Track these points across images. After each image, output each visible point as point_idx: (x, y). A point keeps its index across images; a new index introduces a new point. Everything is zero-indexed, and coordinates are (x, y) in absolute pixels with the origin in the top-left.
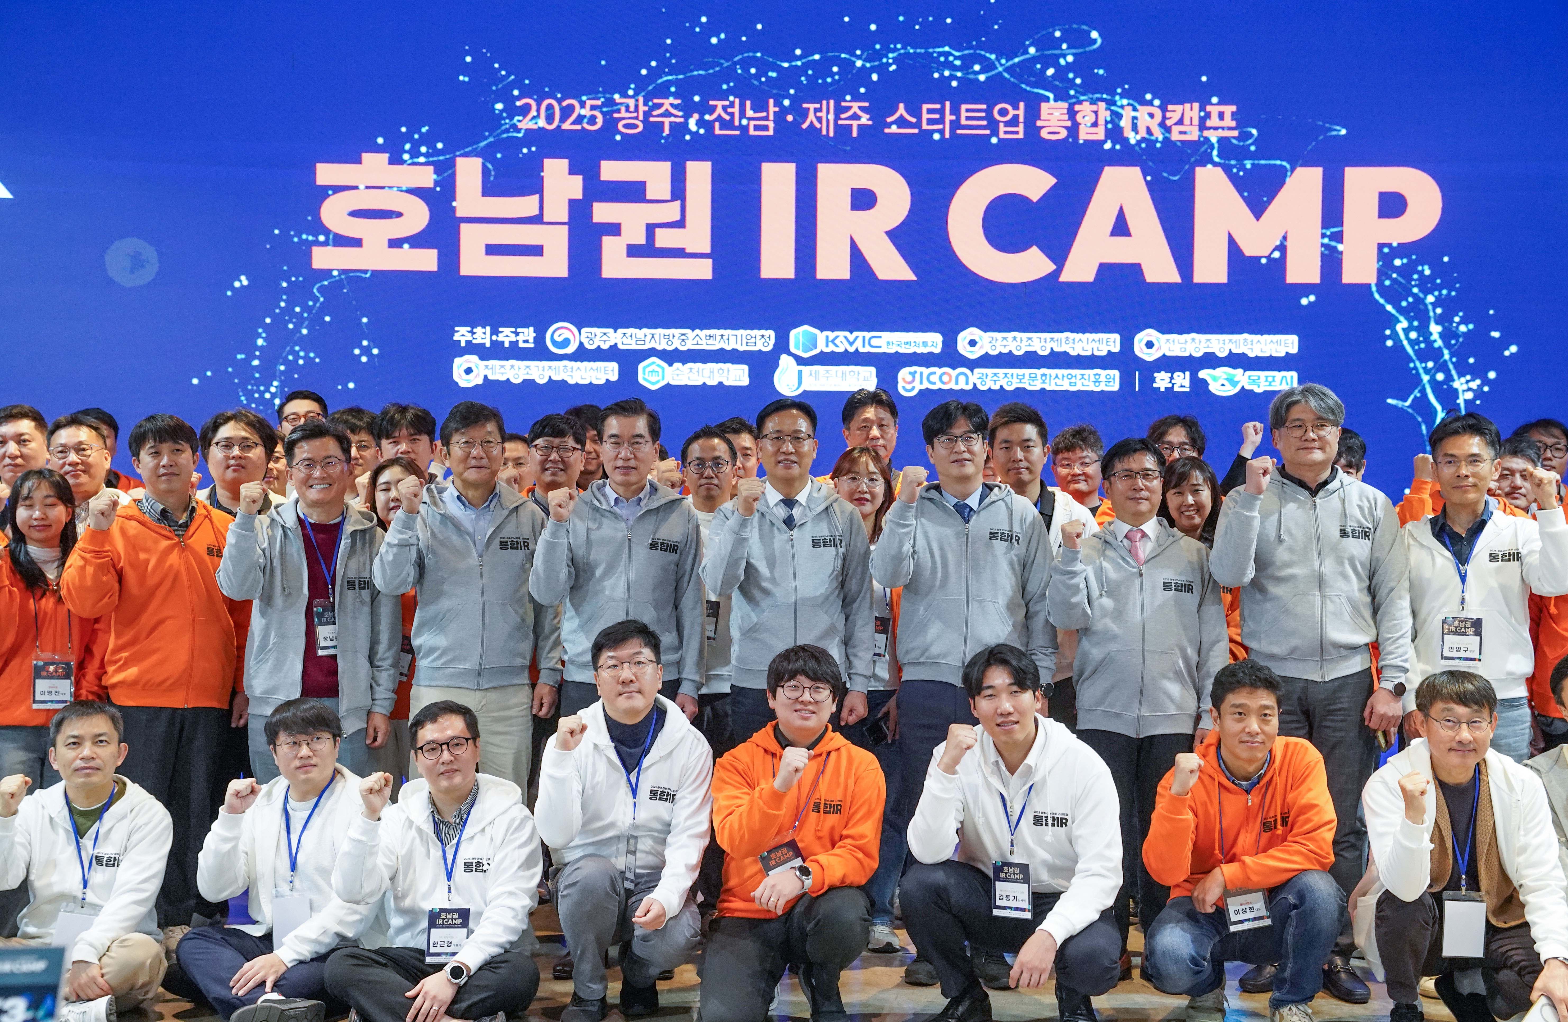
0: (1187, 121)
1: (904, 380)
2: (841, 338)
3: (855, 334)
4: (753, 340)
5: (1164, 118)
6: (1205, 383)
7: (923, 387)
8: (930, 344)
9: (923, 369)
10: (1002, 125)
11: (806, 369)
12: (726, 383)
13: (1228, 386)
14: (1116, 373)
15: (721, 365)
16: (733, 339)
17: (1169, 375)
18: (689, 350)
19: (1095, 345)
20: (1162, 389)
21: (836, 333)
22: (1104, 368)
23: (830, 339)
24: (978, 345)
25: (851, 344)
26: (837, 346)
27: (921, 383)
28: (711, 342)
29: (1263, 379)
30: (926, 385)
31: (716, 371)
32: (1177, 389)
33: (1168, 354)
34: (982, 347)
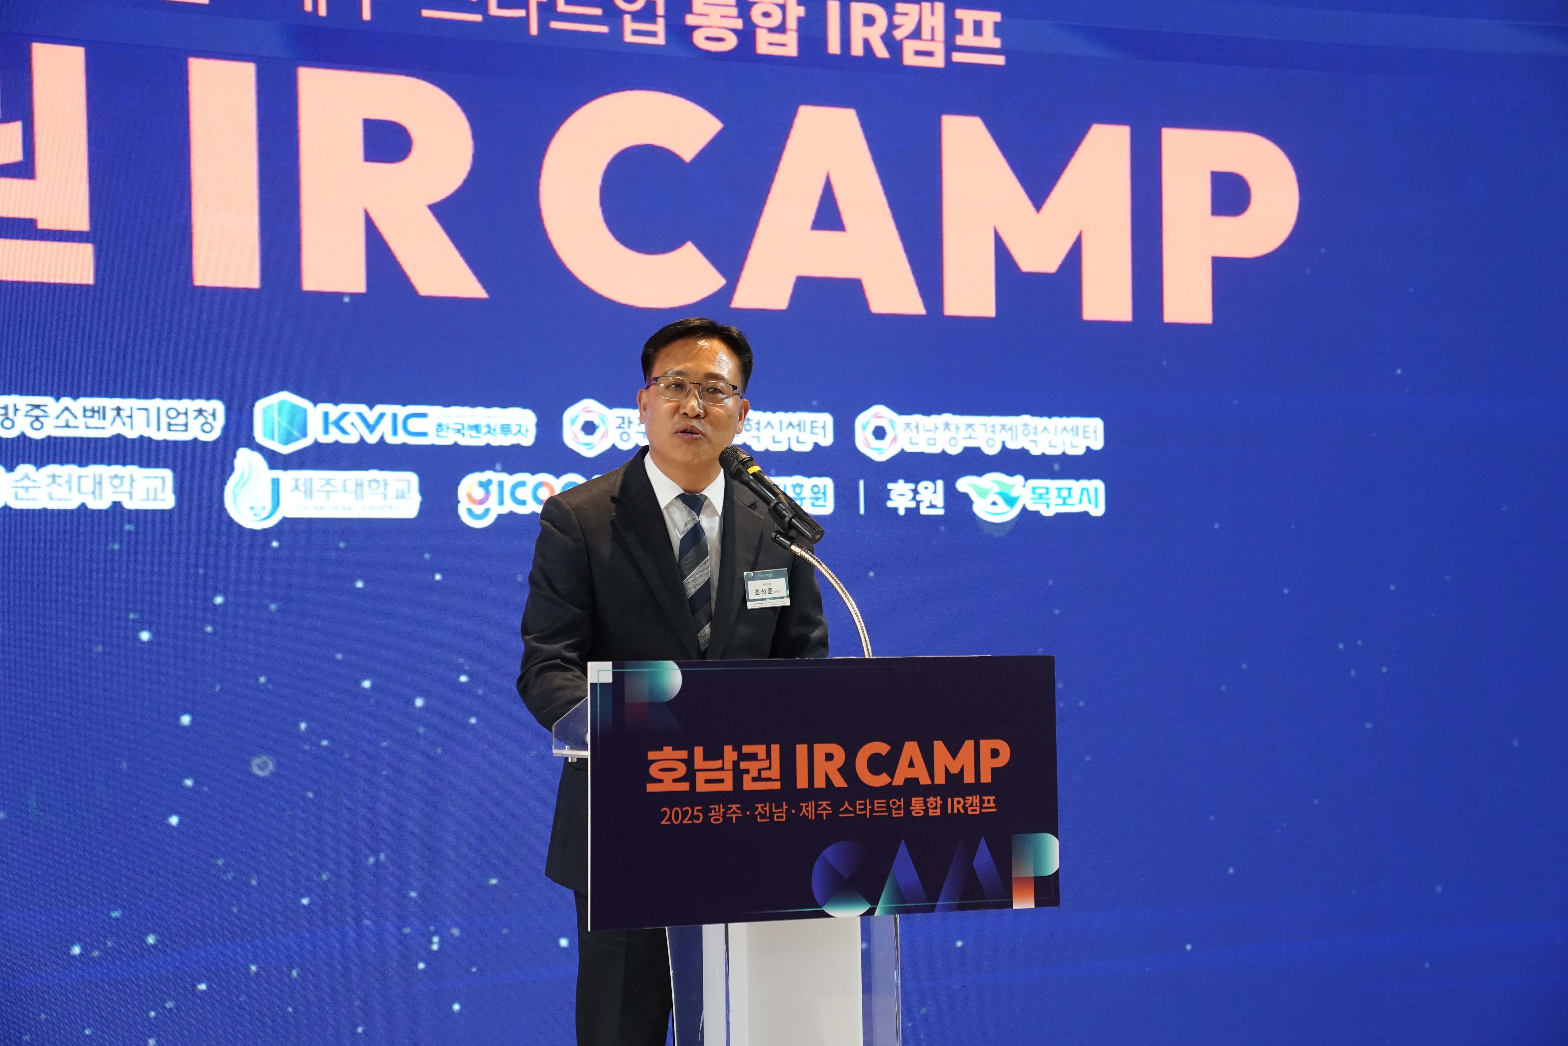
0: (926, 33)
1: (470, 497)
2: (352, 418)
3: (379, 408)
4: (181, 419)
5: (892, 26)
6: (965, 501)
7: (504, 510)
8: (515, 429)
9: (503, 476)
10: (627, 18)
11: (288, 477)
12: (128, 505)
13: (1002, 506)
14: (827, 483)
15: (116, 469)
16: (140, 416)
17: (912, 486)
18: (49, 438)
19: (793, 433)
20: (902, 512)
21: (344, 407)
22: (809, 475)
23: (332, 418)
24: (598, 433)
25: (371, 428)
26: (344, 432)
27: (501, 502)
28: (95, 422)
29: (1053, 493)
30: (509, 506)
31: (106, 481)
32: (924, 511)
33: (909, 449)
34: (605, 435)
